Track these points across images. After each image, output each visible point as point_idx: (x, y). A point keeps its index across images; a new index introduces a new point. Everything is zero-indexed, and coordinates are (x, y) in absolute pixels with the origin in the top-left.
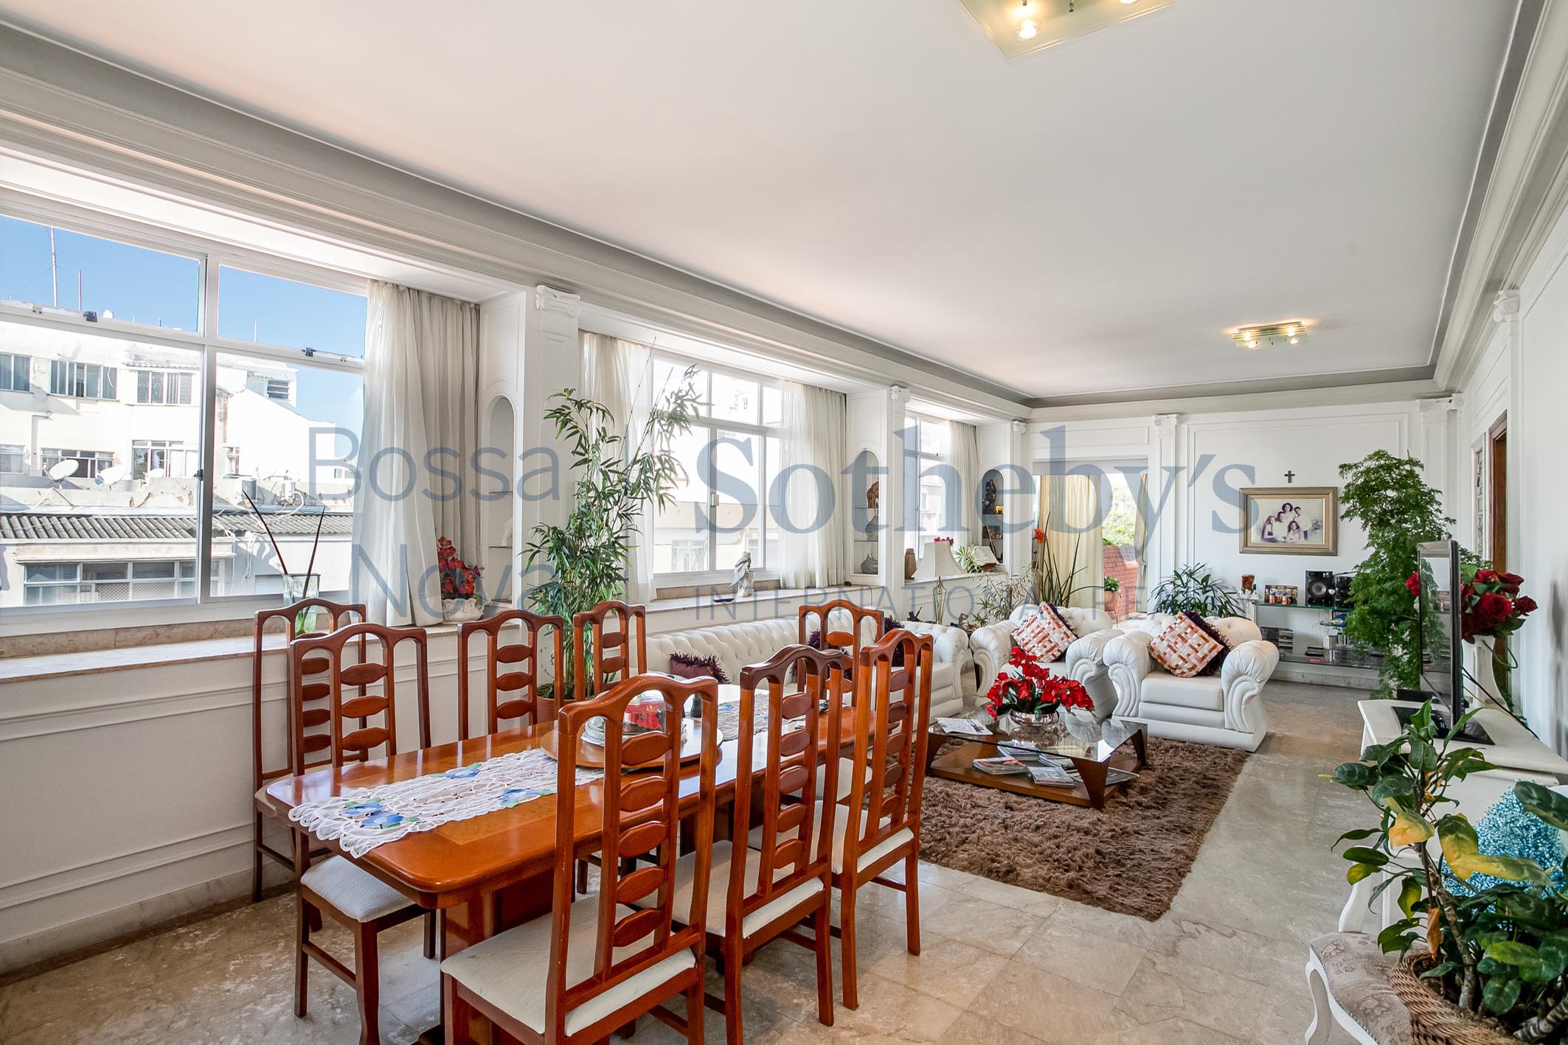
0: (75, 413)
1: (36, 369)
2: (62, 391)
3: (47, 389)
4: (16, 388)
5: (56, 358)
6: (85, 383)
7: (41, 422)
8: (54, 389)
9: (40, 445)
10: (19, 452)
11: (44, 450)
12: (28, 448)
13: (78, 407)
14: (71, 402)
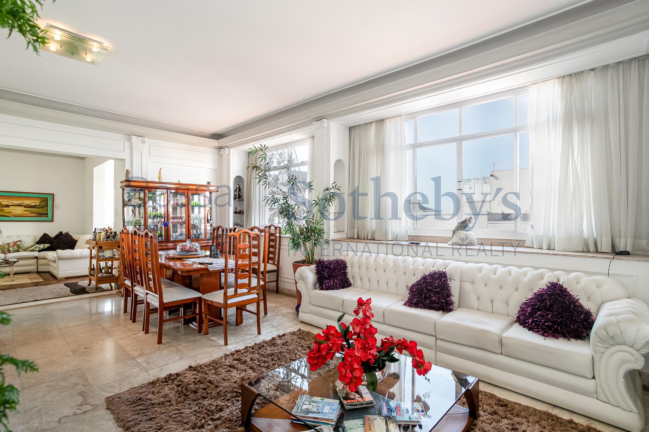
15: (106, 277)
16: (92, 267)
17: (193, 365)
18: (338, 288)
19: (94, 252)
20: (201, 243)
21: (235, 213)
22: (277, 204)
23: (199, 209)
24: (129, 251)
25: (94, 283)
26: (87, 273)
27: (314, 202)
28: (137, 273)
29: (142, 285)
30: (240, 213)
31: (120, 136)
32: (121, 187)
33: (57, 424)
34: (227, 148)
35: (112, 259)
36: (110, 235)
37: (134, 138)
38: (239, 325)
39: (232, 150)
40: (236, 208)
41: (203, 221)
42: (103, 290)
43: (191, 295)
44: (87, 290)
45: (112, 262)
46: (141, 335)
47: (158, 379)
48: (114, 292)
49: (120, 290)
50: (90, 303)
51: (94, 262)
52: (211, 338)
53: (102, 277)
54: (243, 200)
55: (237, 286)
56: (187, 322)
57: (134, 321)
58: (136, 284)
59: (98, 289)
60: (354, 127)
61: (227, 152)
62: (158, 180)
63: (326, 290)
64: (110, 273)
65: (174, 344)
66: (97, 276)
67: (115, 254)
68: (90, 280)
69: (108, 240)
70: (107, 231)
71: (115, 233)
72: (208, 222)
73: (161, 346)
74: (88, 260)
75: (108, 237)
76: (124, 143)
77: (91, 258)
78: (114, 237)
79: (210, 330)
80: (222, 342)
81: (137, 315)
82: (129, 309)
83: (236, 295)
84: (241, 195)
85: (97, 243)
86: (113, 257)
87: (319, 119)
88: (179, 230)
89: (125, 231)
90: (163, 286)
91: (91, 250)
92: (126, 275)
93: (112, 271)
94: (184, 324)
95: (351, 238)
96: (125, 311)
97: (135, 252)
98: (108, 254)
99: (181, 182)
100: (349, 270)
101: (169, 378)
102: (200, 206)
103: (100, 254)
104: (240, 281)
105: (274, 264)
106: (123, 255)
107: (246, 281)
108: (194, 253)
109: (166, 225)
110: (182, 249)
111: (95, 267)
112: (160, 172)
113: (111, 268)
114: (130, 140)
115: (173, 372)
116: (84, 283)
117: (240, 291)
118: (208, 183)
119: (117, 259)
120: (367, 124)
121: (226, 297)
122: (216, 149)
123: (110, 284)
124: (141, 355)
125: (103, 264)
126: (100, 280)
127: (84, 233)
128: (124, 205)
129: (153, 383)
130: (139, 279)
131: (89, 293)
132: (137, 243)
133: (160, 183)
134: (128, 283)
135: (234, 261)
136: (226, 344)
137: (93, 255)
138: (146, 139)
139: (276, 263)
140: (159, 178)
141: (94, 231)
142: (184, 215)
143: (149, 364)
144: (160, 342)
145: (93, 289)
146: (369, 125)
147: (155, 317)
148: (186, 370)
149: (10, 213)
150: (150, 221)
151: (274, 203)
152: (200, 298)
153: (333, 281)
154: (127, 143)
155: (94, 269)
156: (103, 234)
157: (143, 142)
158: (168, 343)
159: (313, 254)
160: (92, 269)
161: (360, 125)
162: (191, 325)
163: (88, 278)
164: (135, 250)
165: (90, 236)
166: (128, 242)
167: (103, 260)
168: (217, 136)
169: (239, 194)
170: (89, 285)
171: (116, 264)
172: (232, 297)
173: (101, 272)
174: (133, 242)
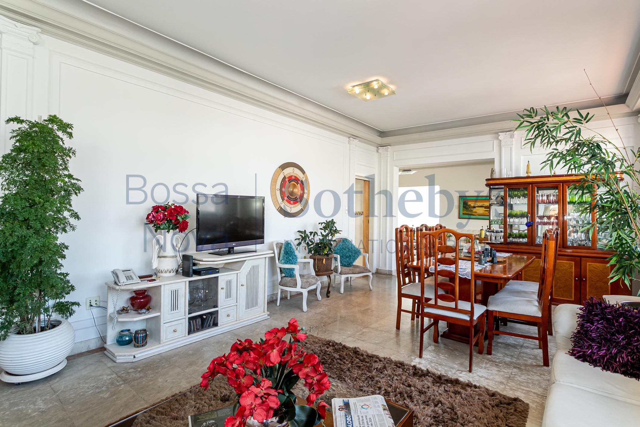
31: (489, 137)
76: (493, 143)
83: (436, 306)
109: (529, 225)
112: (528, 165)
114: (498, 138)
133: (528, 177)
140: (527, 172)
149: (476, 212)
154: (496, 142)
157: (512, 137)
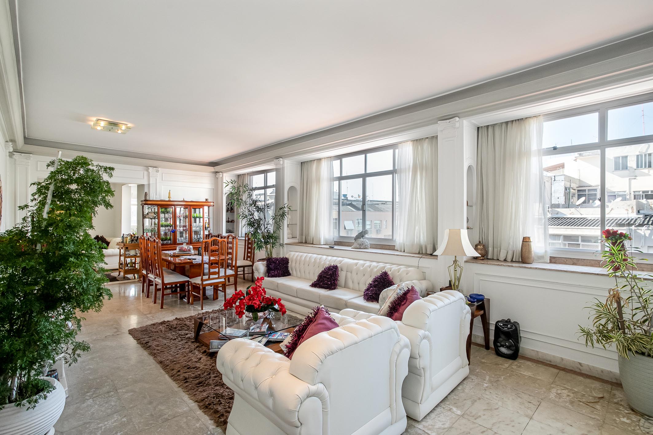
0: (648, 175)
1: (630, 160)
2: (642, 167)
3: (635, 167)
4: (623, 169)
5: (638, 153)
6: (652, 161)
7: (633, 181)
8: (638, 167)
9: (632, 190)
10: (625, 194)
11: (634, 192)
12: (628, 192)
13: (649, 172)
14: (646, 171)
15: (131, 269)
16: (121, 263)
17: (178, 318)
18: (279, 277)
19: (122, 251)
20: (195, 246)
21: (228, 222)
22: (246, 219)
23: (200, 219)
24: (145, 251)
25: (122, 274)
26: (117, 267)
27: (272, 217)
28: (150, 265)
29: (153, 273)
30: (231, 222)
31: (140, 168)
32: (141, 205)
33: (104, 338)
34: (221, 173)
35: (135, 256)
36: (134, 239)
37: (151, 169)
38: (215, 300)
39: (225, 174)
40: (228, 218)
41: (202, 228)
42: (129, 279)
43: (182, 279)
44: (117, 278)
45: (135, 259)
46: (151, 304)
47: (157, 323)
48: (137, 280)
49: (141, 279)
50: (119, 287)
51: (122, 258)
52: (195, 306)
53: (128, 270)
54: (234, 212)
55: (210, 273)
56: (182, 298)
57: (148, 297)
58: (149, 272)
59: (125, 278)
60: (304, 162)
61: (221, 176)
62: (167, 199)
63: (271, 277)
64: (134, 267)
65: (170, 309)
66: (124, 268)
67: (137, 253)
68: (120, 272)
69: (132, 243)
70: (131, 235)
71: (138, 237)
72: (206, 229)
73: (162, 309)
74: (119, 257)
75: (133, 241)
76: (144, 173)
77: (120, 256)
78: (136, 240)
79: (194, 303)
80: (200, 308)
81: (150, 294)
82: (145, 291)
83: (209, 279)
84: (233, 208)
85: (124, 245)
86: (136, 255)
87: (277, 158)
88: (184, 235)
89: (143, 238)
90: (164, 272)
91: (120, 250)
92: (143, 267)
93: (135, 265)
94: (180, 299)
95: (301, 243)
96: (143, 291)
97: (148, 251)
98: (132, 253)
99: (185, 200)
100: (290, 264)
101: (163, 323)
102: (200, 218)
103: (127, 253)
104: (212, 270)
105: (250, 261)
106: (141, 254)
107: (217, 270)
108: (187, 252)
109: (174, 232)
110: (180, 250)
111: (123, 262)
112: (169, 193)
113: (135, 263)
114: (147, 171)
115: (166, 320)
116: (115, 274)
117: (212, 276)
118: (206, 200)
119: (138, 257)
120: (312, 161)
121: (202, 280)
122: (213, 173)
123: (134, 275)
124: (150, 313)
125: (128, 260)
126: (126, 272)
127: (115, 236)
128: (144, 217)
129: (154, 325)
130: (151, 269)
131: (118, 281)
132: (149, 246)
133: (169, 201)
134: (144, 272)
135: (208, 257)
136: (202, 309)
137: (121, 254)
138: (159, 169)
139: (252, 260)
140: (169, 198)
141: (122, 235)
142: (187, 224)
143: (153, 317)
144: (162, 308)
145: (121, 278)
146: (312, 162)
147: (160, 294)
148: (174, 320)
150: (162, 229)
151: (244, 218)
152: (188, 282)
153: (277, 271)
154: (146, 173)
155: (122, 264)
156: (129, 238)
157: (157, 171)
158: (167, 308)
159: (271, 253)
160: (121, 264)
161: (307, 161)
162: (184, 299)
163: (118, 271)
164: (148, 250)
165: (119, 240)
166: (144, 244)
167: (129, 257)
168: (213, 164)
169: (231, 207)
170: (119, 275)
171: (138, 260)
172: (206, 280)
173: (127, 266)
174: (147, 245)
